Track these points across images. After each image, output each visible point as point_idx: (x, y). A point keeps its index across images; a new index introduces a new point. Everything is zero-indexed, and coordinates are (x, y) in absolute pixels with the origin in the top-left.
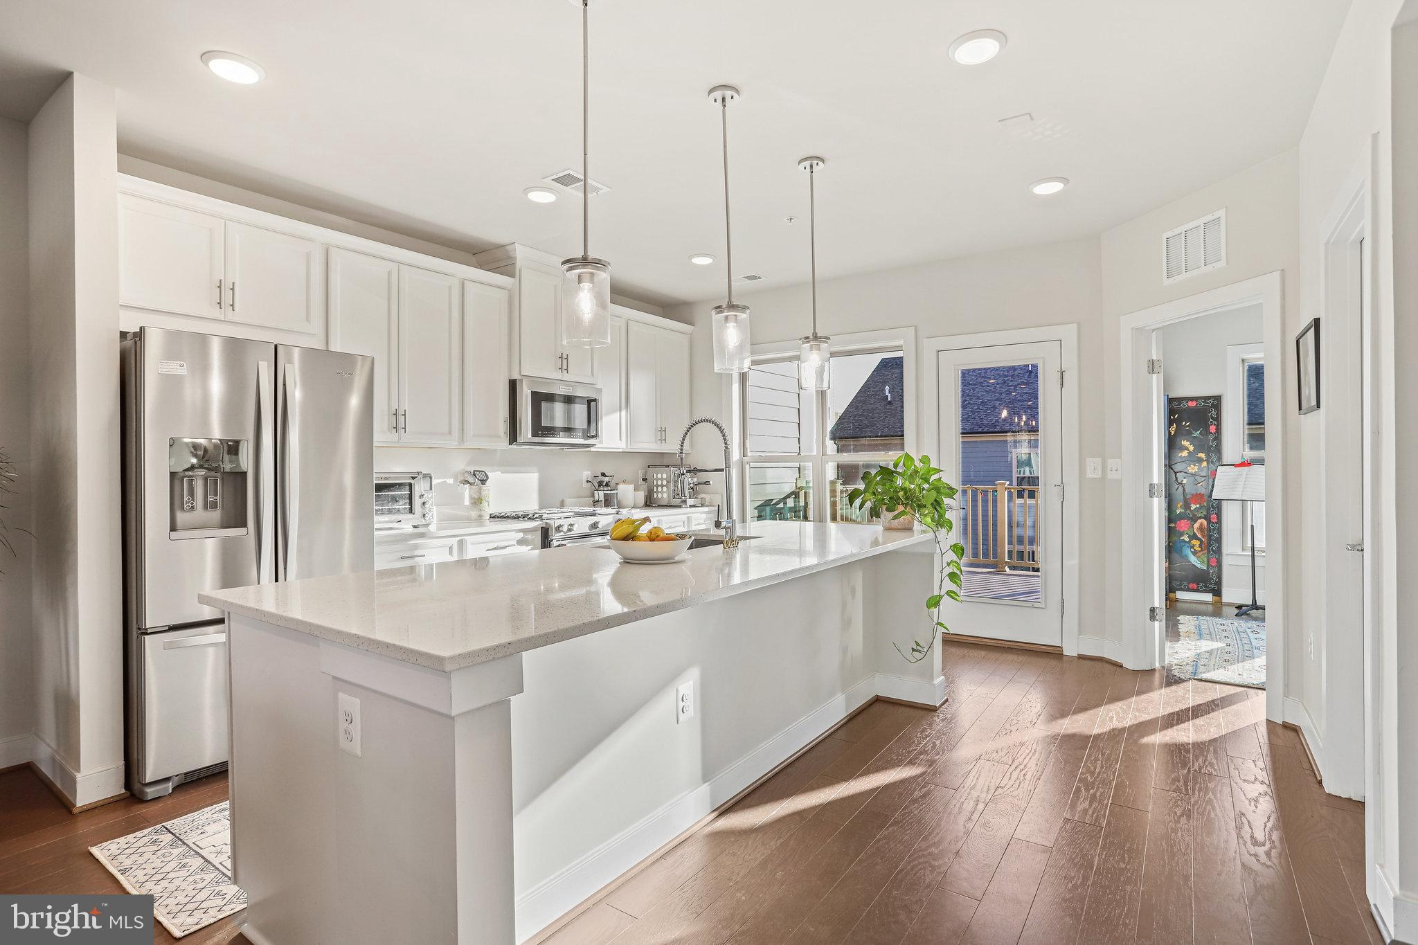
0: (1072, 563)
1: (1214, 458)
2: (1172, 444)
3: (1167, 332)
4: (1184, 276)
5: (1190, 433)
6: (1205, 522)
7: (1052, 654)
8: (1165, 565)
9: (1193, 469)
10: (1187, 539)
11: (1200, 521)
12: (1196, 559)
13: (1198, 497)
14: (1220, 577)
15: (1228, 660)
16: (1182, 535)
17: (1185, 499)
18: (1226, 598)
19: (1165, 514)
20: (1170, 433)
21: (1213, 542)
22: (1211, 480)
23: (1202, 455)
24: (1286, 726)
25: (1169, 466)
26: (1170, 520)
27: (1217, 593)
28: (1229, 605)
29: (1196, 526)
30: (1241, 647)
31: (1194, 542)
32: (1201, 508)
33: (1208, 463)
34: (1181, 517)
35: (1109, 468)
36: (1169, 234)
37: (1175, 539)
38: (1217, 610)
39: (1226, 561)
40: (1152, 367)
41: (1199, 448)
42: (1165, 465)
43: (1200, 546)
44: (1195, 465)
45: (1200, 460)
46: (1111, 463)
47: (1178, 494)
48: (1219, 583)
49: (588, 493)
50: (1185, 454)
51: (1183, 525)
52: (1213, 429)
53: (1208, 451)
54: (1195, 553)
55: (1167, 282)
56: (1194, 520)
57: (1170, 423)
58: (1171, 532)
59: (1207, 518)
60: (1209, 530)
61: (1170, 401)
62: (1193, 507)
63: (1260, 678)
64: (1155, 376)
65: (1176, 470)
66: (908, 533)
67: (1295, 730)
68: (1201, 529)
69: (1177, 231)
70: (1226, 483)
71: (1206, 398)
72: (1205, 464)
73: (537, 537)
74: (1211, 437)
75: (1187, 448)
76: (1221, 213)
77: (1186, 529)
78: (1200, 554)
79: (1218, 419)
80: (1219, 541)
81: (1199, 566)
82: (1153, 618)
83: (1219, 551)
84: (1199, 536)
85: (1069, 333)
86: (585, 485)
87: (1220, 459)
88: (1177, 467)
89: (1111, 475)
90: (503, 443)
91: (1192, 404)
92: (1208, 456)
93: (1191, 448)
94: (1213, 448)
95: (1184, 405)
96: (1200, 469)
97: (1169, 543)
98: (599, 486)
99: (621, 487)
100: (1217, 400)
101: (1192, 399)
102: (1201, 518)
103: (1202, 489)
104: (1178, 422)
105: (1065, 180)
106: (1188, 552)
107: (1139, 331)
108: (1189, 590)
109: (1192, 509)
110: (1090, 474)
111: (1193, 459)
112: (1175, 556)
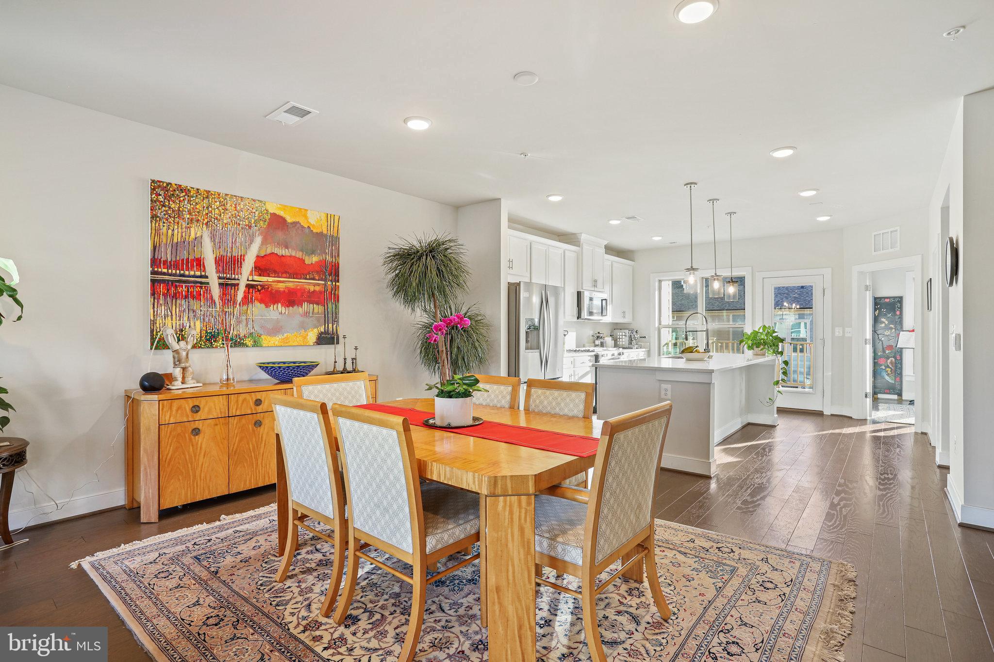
0: (828, 374)
1: (899, 327)
2: (876, 320)
3: (873, 274)
4: (882, 252)
5: (885, 315)
6: (893, 359)
7: (819, 414)
8: (872, 379)
9: (887, 333)
10: (884, 368)
11: (891, 359)
12: (889, 378)
13: (890, 347)
14: (902, 388)
15: (902, 416)
16: (881, 366)
17: (883, 348)
18: (904, 398)
19: (872, 355)
20: (875, 315)
21: (898, 370)
22: (897, 339)
23: (892, 326)
24: (922, 433)
25: (875, 331)
26: (874, 359)
27: (900, 394)
28: (907, 401)
29: (889, 361)
30: (909, 413)
31: (887, 369)
32: (891, 353)
33: (895, 330)
34: (881, 357)
35: (846, 332)
36: (876, 233)
37: (877, 367)
38: (900, 401)
39: (905, 379)
40: (867, 288)
41: (891, 322)
42: (873, 331)
43: (891, 371)
44: (888, 331)
45: (891, 328)
46: (847, 329)
47: (879, 346)
48: (901, 390)
49: (592, 341)
50: (883, 325)
51: (881, 361)
52: (898, 313)
53: (895, 323)
54: (888, 375)
55: (874, 253)
56: (888, 358)
57: (875, 310)
58: (875, 364)
59: (895, 357)
60: (896, 363)
61: (875, 299)
62: (887, 352)
63: (913, 422)
64: (868, 292)
65: (878, 333)
66: (764, 356)
67: (925, 434)
68: (891, 363)
69: (879, 233)
70: (905, 340)
71: (894, 298)
72: (894, 330)
73: (594, 358)
74: (897, 317)
75: (884, 323)
76: (898, 228)
77: (883, 363)
78: (890, 375)
79: (901, 308)
80: (901, 368)
81: (890, 381)
82: (866, 396)
83: (901, 374)
84: (891, 366)
85: (827, 272)
86: (591, 338)
87: (902, 328)
88: (879, 332)
89: (847, 335)
90: (575, 319)
91: (887, 300)
92: (896, 327)
93: (887, 322)
94: (899, 323)
95: (882, 301)
96: (891, 333)
97: (874, 370)
98: (598, 338)
99: (606, 338)
100: (900, 300)
101: (887, 298)
102: (891, 357)
103: (892, 343)
104: (880, 309)
105: (831, 216)
106: (884, 374)
107: (861, 273)
108: (884, 393)
109: (887, 353)
110: (837, 334)
111: (887, 328)
112: (878, 377)
